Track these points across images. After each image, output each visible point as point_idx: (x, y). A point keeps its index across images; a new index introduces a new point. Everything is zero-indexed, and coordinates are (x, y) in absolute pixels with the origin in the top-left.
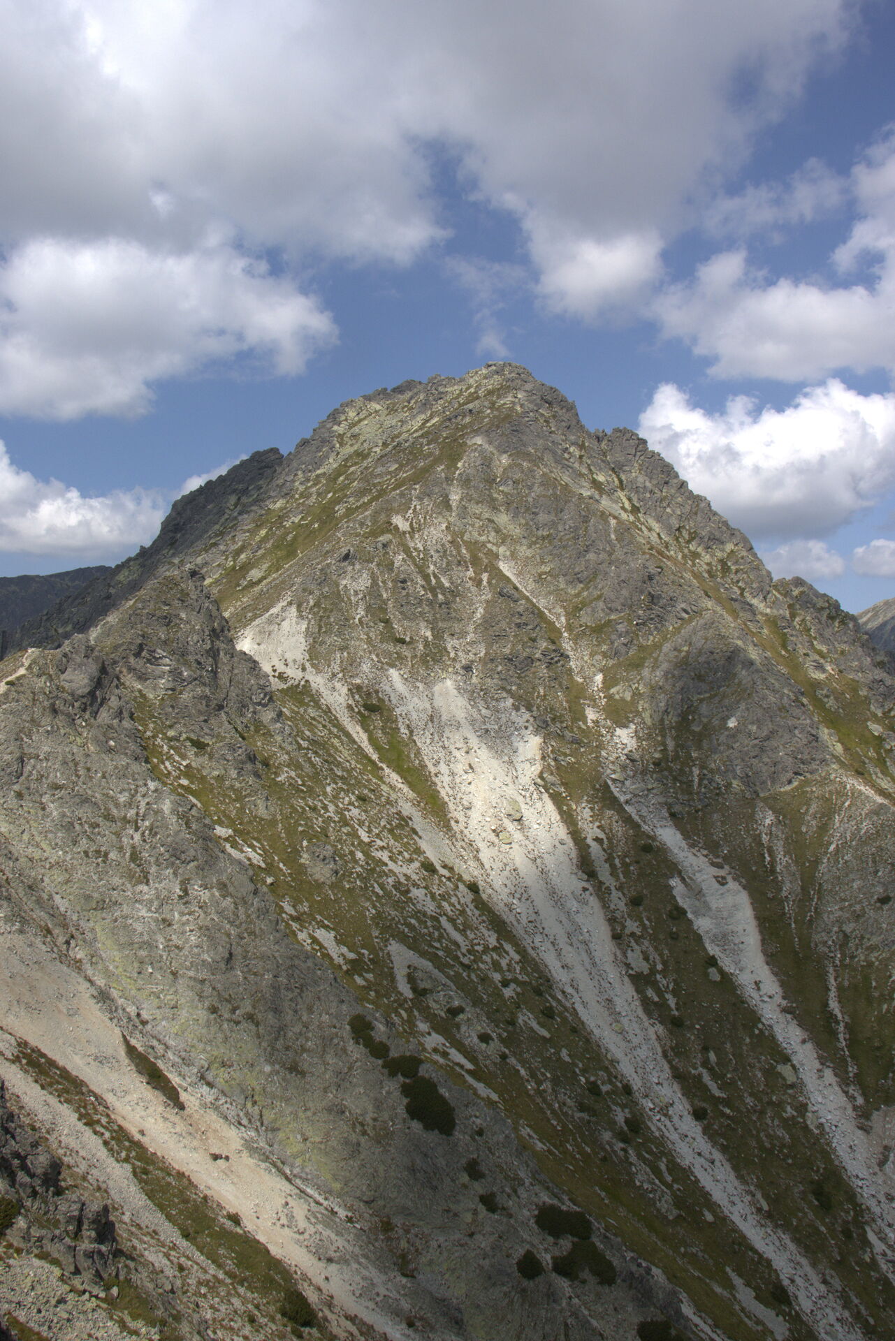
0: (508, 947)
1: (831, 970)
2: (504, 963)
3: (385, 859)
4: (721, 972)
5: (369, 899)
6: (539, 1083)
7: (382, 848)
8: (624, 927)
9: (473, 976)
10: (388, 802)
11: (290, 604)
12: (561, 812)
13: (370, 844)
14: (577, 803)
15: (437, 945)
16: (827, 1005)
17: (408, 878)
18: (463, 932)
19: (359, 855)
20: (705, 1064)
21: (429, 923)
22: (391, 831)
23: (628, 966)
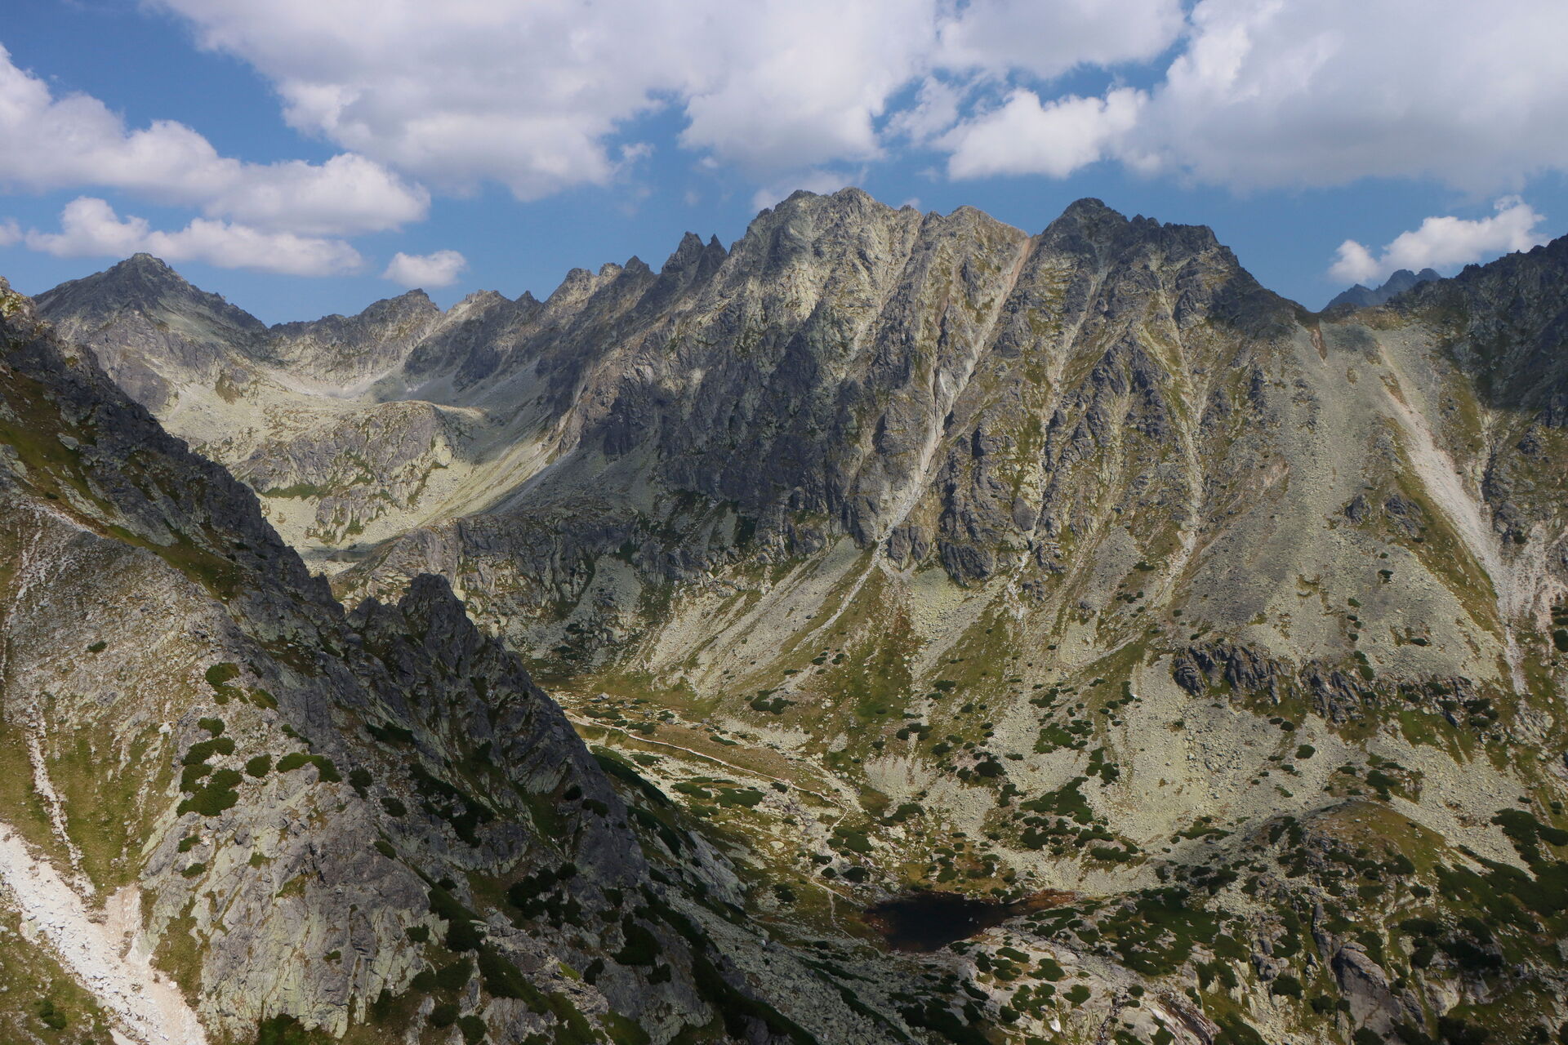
1: (35, 743)
16: (34, 786)
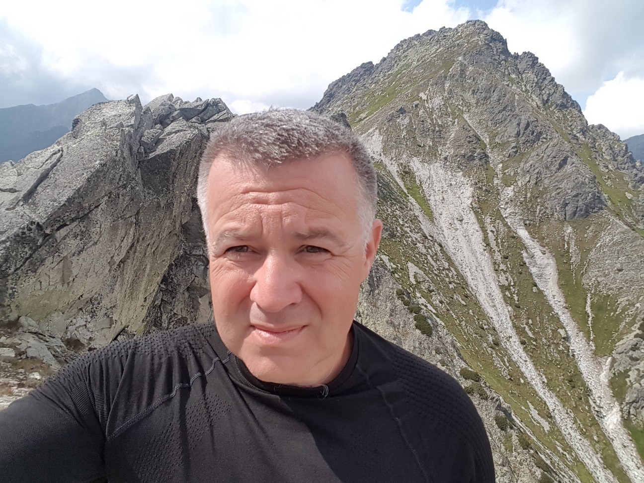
0: (452, 269)
1: (589, 295)
2: (450, 275)
3: (408, 231)
4: (538, 289)
5: (402, 246)
6: (460, 321)
7: (407, 227)
8: (499, 266)
9: (438, 278)
10: (411, 210)
11: (376, 128)
12: (478, 219)
13: (403, 225)
14: (485, 216)
15: (426, 265)
16: (585, 309)
17: (416, 239)
18: (435, 262)
19: (399, 229)
20: (527, 324)
21: (423, 257)
22: (411, 221)
23: (499, 282)
